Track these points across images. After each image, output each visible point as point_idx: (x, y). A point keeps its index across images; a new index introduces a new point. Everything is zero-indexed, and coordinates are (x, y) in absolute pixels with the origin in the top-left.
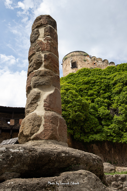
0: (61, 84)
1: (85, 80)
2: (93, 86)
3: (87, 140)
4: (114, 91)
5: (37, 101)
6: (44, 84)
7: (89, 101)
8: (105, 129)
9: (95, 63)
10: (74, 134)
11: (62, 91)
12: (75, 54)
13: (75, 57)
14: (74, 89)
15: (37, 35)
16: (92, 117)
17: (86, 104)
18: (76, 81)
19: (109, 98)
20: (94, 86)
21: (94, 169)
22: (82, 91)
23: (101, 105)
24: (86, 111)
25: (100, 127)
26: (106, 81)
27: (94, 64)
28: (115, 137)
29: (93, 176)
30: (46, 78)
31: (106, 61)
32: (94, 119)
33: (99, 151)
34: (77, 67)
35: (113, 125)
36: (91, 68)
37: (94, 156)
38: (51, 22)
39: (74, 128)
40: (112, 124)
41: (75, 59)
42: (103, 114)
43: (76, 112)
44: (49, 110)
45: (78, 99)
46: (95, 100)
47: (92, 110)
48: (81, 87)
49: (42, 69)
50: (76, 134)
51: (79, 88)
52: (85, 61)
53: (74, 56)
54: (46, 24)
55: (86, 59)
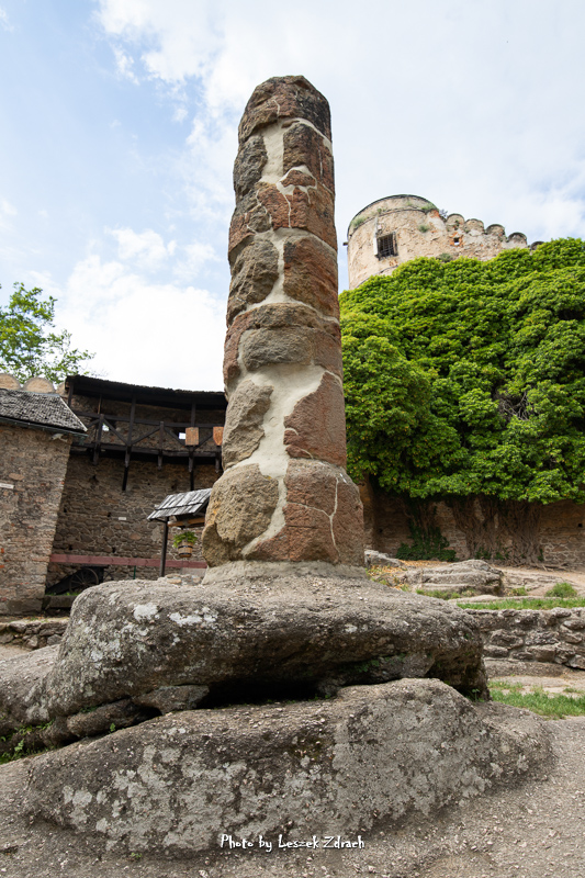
0: (342, 317)
1: (422, 299)
2: (446, 322)
3: (419, 492)
4: (518, 338)
7: (433, 372)
8: (479, 459)
9: (457, 236)
10: (380, 475)
11: (347, 340)
12: (390, 205)
13: (391, 217)
14: (383, 332)
16: (438, 422)
17: (422, 382)
18: (392, 306)
20: (451, 320)
22: (410, 338)
23: (471, 383)
24: (419, 403)
25: (462, 453)
26: (494, 302)
27: (456, 240)
28: (507, 483)
31: (499, 228)
32: (443, 428)
33: (454, 522)
34: (397, 255)
35: (504, 449)
36: (444, 255)
39: (381, 456)
40: (500, 443)
41: (390, 224)
42: (475, 413)
43: (388, 407)
45: (395, 366)
46: (452, 368)
47: (440, 400)
48: (407, 325)
50: (385, 472)
51: (401, 328)
52: (424, 230)
53: (389, 212)
55: (426, 225)
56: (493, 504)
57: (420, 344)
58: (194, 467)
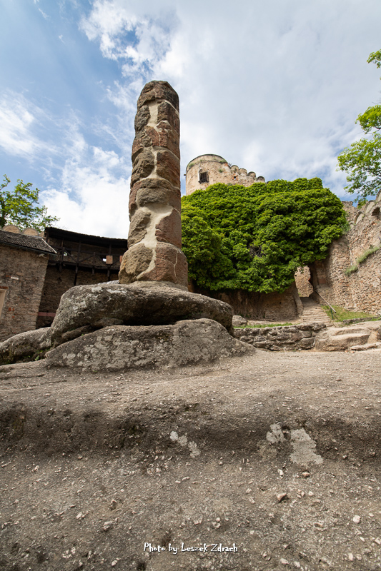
0: (182, 207)
1: (218, 202)
2: (229, 213)
3: (214, 287)
4: (259, 221)
5: (146, 227)
6: (156, 202)
7: (222, 235)
8: (241, 273)
9: (235, 175)
10: (197, 280)
11: (183, 218)
12: (206, 158)
13: (206, 164)
14: (202, 215)
15: (146, 118)
16: (224, 257)
17: (217, 238)
18: (205, 204)
19: (251, 231)
20: (231, 212)
21: (220, 318)
22: (213, 219)
23: (238, 240)
24: (215, 248)
25: (233, 271)
26: (250, 205)
27: (235, 177)
28: (252, 284)
29: (219, 325)
30: (160, 192)
31: (253, 174)
32: (226, 260)
34: (208, 182)
35: (251, 269)
36: (229, 184)
37: (222, 303)
38: (171, 95)
39: (198, 271)
40: (250, 267)
41: (206, 167)
42: (240, 254)
43: (202, 249)
44: (162, 240)
45: (206, 230)
46: (231, 233)
47: (225, 248)
48: (211, 213)
49: (153, 176)
50: (200, 279)
51: (209, 214)
52: (221, 172)
53: (205, 162)
54: (162, 98)
55: (222, 169)
56: (246, 293)
57: (217, 222)
58: (110, 275)
